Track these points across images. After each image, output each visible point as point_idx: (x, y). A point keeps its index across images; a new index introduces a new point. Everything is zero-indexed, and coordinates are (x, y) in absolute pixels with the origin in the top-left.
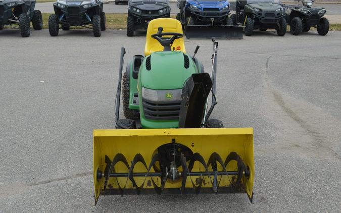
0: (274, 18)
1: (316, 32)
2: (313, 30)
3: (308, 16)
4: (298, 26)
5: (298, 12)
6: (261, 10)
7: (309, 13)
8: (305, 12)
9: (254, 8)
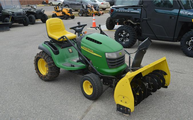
0: (21, 16)
1: (41, 22)
2: (39, 21)
3: (37, 14)
4: (33, 20)
5: (31, 12)
6: (13, 12)
7: (37, 12)
8: (35, 12)
9: (9, 12)
